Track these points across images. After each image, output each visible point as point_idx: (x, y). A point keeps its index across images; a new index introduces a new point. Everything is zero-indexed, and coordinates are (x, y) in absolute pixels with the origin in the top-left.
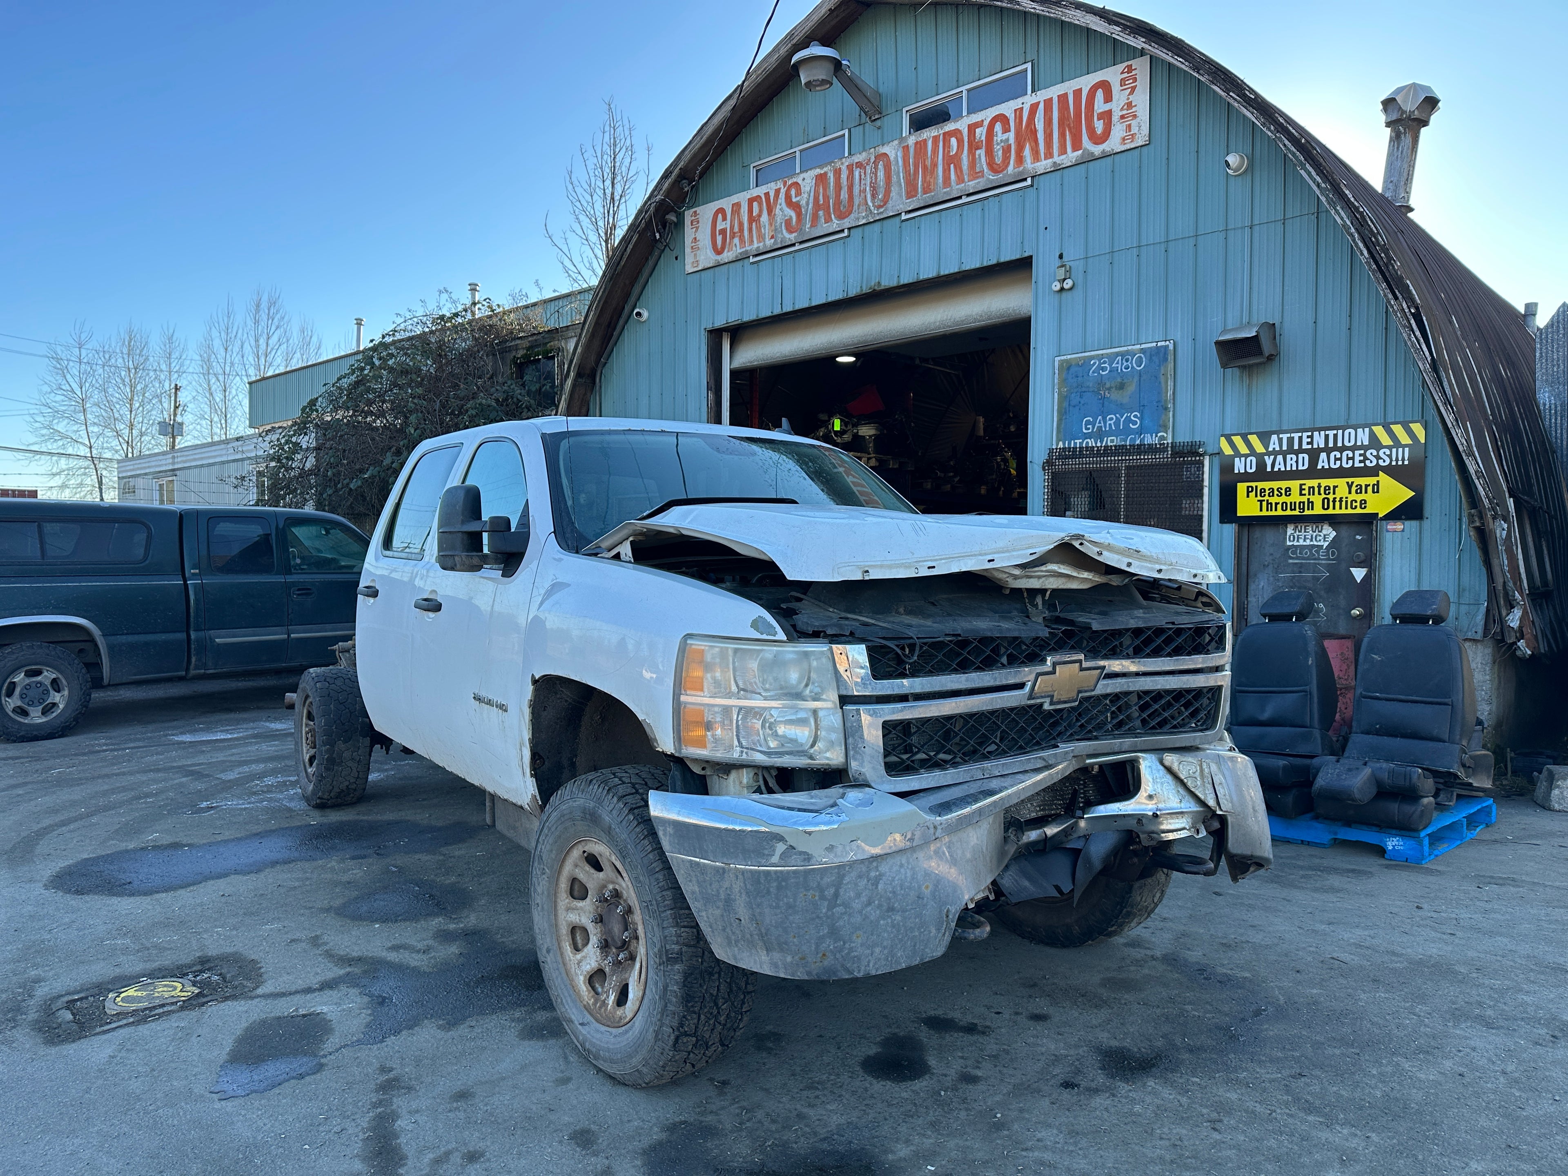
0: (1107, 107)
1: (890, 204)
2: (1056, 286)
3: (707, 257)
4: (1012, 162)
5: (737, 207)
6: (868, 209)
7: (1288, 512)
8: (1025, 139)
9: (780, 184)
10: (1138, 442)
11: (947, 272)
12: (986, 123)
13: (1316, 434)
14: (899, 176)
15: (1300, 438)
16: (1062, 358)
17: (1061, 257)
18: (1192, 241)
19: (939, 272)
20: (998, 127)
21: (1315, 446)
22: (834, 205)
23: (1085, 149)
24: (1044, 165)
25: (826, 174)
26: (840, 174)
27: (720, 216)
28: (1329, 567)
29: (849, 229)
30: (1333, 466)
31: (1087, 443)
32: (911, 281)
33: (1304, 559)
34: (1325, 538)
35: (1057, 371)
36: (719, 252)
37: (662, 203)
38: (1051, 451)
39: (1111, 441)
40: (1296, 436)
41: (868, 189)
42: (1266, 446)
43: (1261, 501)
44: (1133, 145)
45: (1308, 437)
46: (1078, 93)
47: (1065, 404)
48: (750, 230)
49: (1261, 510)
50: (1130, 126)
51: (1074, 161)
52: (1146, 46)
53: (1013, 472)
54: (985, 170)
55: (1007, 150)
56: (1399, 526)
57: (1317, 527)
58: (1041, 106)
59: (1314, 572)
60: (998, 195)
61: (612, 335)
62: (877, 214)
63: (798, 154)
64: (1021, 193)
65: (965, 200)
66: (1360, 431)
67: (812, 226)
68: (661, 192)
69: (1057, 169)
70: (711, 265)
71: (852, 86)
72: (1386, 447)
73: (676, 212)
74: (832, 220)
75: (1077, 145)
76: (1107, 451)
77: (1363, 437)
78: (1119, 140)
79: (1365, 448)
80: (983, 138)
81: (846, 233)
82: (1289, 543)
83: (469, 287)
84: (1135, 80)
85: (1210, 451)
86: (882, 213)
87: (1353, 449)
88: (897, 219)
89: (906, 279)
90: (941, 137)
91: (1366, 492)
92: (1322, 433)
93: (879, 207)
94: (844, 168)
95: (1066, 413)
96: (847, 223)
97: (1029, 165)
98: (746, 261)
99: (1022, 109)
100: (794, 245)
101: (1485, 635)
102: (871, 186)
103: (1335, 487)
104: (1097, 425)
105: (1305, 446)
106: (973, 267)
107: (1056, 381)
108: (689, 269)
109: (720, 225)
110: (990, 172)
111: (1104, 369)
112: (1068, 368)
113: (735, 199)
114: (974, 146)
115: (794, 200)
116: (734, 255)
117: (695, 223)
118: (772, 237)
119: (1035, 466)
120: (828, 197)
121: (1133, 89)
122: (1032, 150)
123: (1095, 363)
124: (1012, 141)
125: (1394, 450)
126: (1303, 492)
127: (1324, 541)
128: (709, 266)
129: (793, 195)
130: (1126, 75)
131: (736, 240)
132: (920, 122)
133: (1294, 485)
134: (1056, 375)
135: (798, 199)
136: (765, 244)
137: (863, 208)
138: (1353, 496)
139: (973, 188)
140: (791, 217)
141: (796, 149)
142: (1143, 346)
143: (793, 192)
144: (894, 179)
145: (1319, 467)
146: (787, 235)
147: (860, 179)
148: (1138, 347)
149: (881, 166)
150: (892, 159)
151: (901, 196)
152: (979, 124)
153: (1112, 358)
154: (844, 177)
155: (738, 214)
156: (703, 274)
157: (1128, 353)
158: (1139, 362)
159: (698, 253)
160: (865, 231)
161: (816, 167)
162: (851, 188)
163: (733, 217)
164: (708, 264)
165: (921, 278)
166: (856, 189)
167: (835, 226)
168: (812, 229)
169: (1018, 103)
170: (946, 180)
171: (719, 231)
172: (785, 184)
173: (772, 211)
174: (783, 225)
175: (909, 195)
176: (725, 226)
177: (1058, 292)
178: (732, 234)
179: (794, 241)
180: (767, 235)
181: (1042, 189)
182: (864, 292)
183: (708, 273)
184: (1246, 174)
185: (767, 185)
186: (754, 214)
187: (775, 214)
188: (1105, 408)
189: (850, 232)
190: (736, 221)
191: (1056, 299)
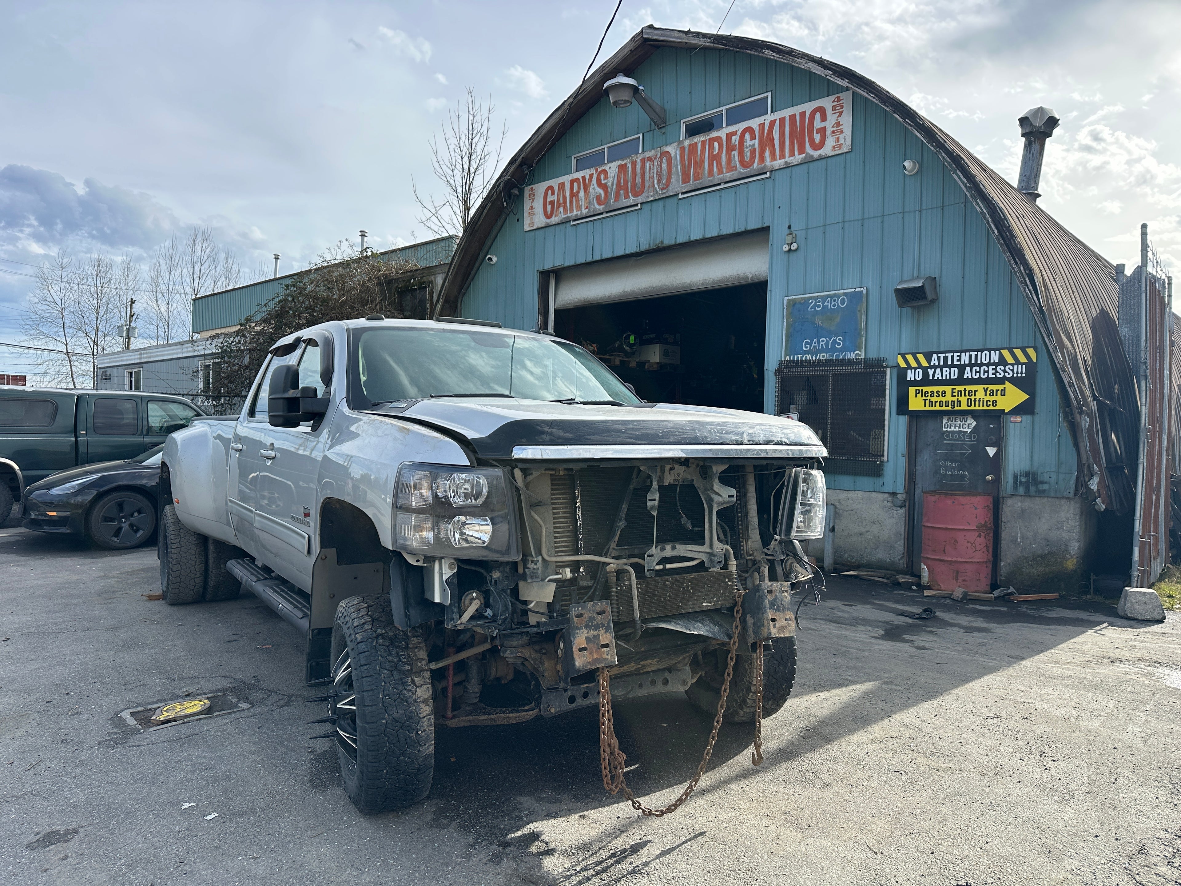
0: (823, 125)
1: (671, 187)
2: (786, 248)
3: (540, 220)
4: (756, 161)
5: (562, 186)
6: (655, 189)
7: (944, 408)
8: (766, 145)
9: (593, 171)
10: (841, 357)
11: (710, 236)
12: (739, 133)
13: (963, 354)
14: (677, 168)
15: (952, 357)
16: (790, 298)
17: (789, 227)
18: (880, 220)
19: (704, 235)
20: (747, 136)
21: (963, 363)
22: (631, 186)
23: (808, 153)
24: (779, 163)
25: (626, 164)
26: (636, 165)
27: (550, 191)
28: (971, 447)
29: (642, 204)
30: (974, 377)
31: (806, 357)
32: (684, 241)
33: (954, 440)
34: (969, 426)
35: (785, 307)
36: (548, 217)
37: (508, 182)
38: (781, 362)
39: (822, 356)
40: (950, 355)
41: (655, 176)
42: (929, 362)
43: (925, 400)
44: (840, 152)
45: (958, 356)
46: (803, 114)
47: (791, 330)
48: (571, 202)
49: (925, 406)
50: (838, 138)
51: (799, 161)
52: (850, 85)
53: (755, 376)
54: (738, 166)
55: (753, 152)
56: (1019, 419)
57: (964, 418)
58: (778, 122)
59: (961, 449)
60: (745, 183)
61: (470, 273)
62: (661, 194)
63: (606, 150)
64: (762, 182)
65: (722, 186)
66: (993, 352)
67: (615, 201)
68: (509, 174)
69: (788, 166)
70: (543, 226)
71: (645, 104)
72: (1010, 364)
73: (518, 187)
74: (629, 197)
75: (802, 151)
76: (820, 363)
77: (995, 357)
78: (831, 148)
79: (996, 365)
80: (737, 143)
81: (639, 207)
82: (944, 429)
83: (360, 234)
84: (842, 107)
85: (891, 364)
86: (665, 193)
87: (988, 365)
88: (675, 199)
89: (680, 240)
90: (707, 141)
91: (996, 395)
92: (967, 354)
93: (662, 189)
94: (638, 161)
95: (791, 336)
96: (640, 199)
97: (768, 162)
98: (568, 224)
99: (764, 124)
100: (602, 213)
101: (1075, 494)
102: (657, 174)
103: (976, 391)
104: (813, 345)
105: (955, 363)
106: (728, 232)
107: (785, 314)
108: (527, 228)
109: (550, 198)
110: (741, 167)
111: (819, 306)
112: (794, 305)
113: (561, 180)
114: (730, 148)
115: (603, 182)
116: (560, 219)
117: (532, 196)
118: (587, 208)
119: (770, 373)
120: (627, 181)
121: (841, 113)
122: (771, 152)
123: (812, 302)
124: (757, 146)
125: (1016, 367)
126: (954, 394)
127: (968, 428)
129: (602, 179)
130: (836, 103)
131: (561, 209)
132: (693, 130)
133: (948, 389)
134: (785, 310)
135: (606, 181)
136: (581, 213)
137: (651, 189)
138: (988, 398)
139: (730, 177)
140: (600, 194)
141: (605, 146)
142: (846, 291)
143: (602, 176)
144: (674, 170)
145: (965, 377)
146: (597, 207)
147: (650, 169)
148: (842, 291)
149: (664, 160)
150: (673, 155)
151: (678, 182)
152: (734, 133)
153: (824, 298)
154: (638, 167)
155: (563, 191)
156: (537, 232)
157: (835, 295)
158: (843, 302)
159: (534, 217)
160: (654, 204)
161: (618, 160)
162: (643, 175)
163: (559, 193)
164: (540, 225)
165: (692, 239)
166: (647, 176)
167: (631, 201)
168: (615, 203)
169: (761, 119)
170: (711, 172)
171: (549, 202)
172: (597, 171)
173: (587, 189)
174: (595, 199)
175: (684, 182)
176: (553, 198)
177: (787, 252)
178: (558, 204)
179: (602, 211)
180: (583, 206)
181: (777, 180)
182: (651, 248)
183: (540, 231)
184: (917, 174)
185: (584, 171)
186: (574, 191)
187: (589, 192)
188: (819, 333)
189: (643, 206)
190: (562, 195)
191: (785, 257)
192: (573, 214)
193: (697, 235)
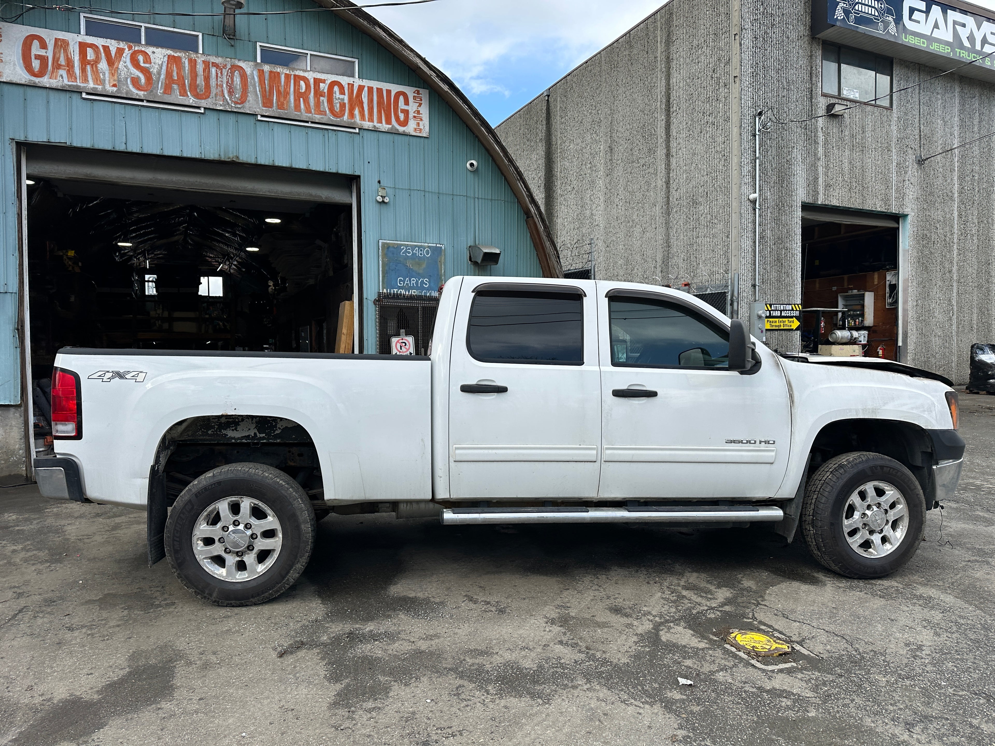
0: (406, 107)
1: (247, 105)
2: (379, 199)
3: (16, 73)
4: (346, 114)
5: (63, 43)
6: (224, 99)
8: (355, 104)
9: (122, 45)
10: (427, 295)
11: (297, 167)
12: (328, 82)
14: (255, 88)
16: (384, 241)
17: (379, 182)
18: (451, 197)
19: (292, 166)
20: (336, 89)
22: (190, 85)
23: (393, 126)
24: (367, 124)
25: (179, 58)
26: (195, 64)
27: (37, 42)
29: (205, 108)
31: (401, 292)
35: (380, 248)
36: (34, 74)
38: (378, 294)
39: (413, 292)
41: (225, 86)
44: (420, 135)
46: (389, 92)
47: (387, 268)
48: (83, 70)
50: (419, 123)
51: (387, 129)
54: (328, 112)
55: (343, 105)
58: (366, 89)
60: (335, 130)
62: (233, 107)
63: (142, 29)
64: (350, 135)
67: (164, 93)
69: (375, 131)
70: (23, 82)
74: (188, 96)
75: (388, 122)
76: (412, 297)
78: (413, 129)
80: (326, 91)
81: (202, 111)
84: (421, 100)
86: (239, 108)
88: (252, 119)
89: (262, 161)
90: (292, 77)
93: (235, 103)
94: (199, 61)
95: (387, 273)
96: (204, 103)
97: (357, 120)
98: (75, 96)
99: (353, 85)
100: (142, 100)
102: (227, 85)
104: (406, 282)
106: (318, 169)
107: (380, 254)
109: (36, 50)
110: (330, 114)
111: (409, 253)
112: (388, 248)
113: (61, 35)
114: (318, 93)
116: (60, 84)
119: (369, 302)
120: (183, 77)
121: (420, 105)
122: (360, 112)
123: (403, 249)
124: (346, 101)
128: (19, 82)
129: (141, 61)
130: (416, 95)
131: (63, 72)
132: (273, 58)
134: (380, 251)
135: (147, 65)
136: (102, 88)
137: (220, 98)
139: (319, 119)
140: (138, 78)
141: (141, 24)
142: (430, 245)
143: (141, 58)
144: (251, 89)
146: (133, 90)
147: (217, 76)
148: (427, 244)
149: (237, 74)
150: (248, 73)
151: (258, 103)
152: (324, 81)
153: (414, 247)
154: (200, 68)
155: (66, 51)
156: (6, 87)
157: (421, 246)
158: (428, 253)
159: (1, 65)
160: (222, 116)
161: (168, 48)
162: (207, 79)
163: (57, 50)
164: (16, 80)
165: (277, 164)
166: (213, 82)
167: (191, 101)
168: (166, 95)
169: (350, 80)
170: (297, 107)
171: (35, 55)
172: (130, 48)
173: (113, 64)
174: (129, 80)
175: (264, 105)
176: (44, 54)
177: (380, 203)
178: (55, 64)
179: (142, 98)
180: (107, 82)
181: (365, 137)
182: (223, 159)
183: (14, 87)
184: (475, 172)
185: (105, 40)
186: (88, 58)
187: (117, 68)
188: (410, 274)
189: (207, 112)
190: (62, 55)
191: (378, 205)
192: (85, 85)
193: (282, 161)
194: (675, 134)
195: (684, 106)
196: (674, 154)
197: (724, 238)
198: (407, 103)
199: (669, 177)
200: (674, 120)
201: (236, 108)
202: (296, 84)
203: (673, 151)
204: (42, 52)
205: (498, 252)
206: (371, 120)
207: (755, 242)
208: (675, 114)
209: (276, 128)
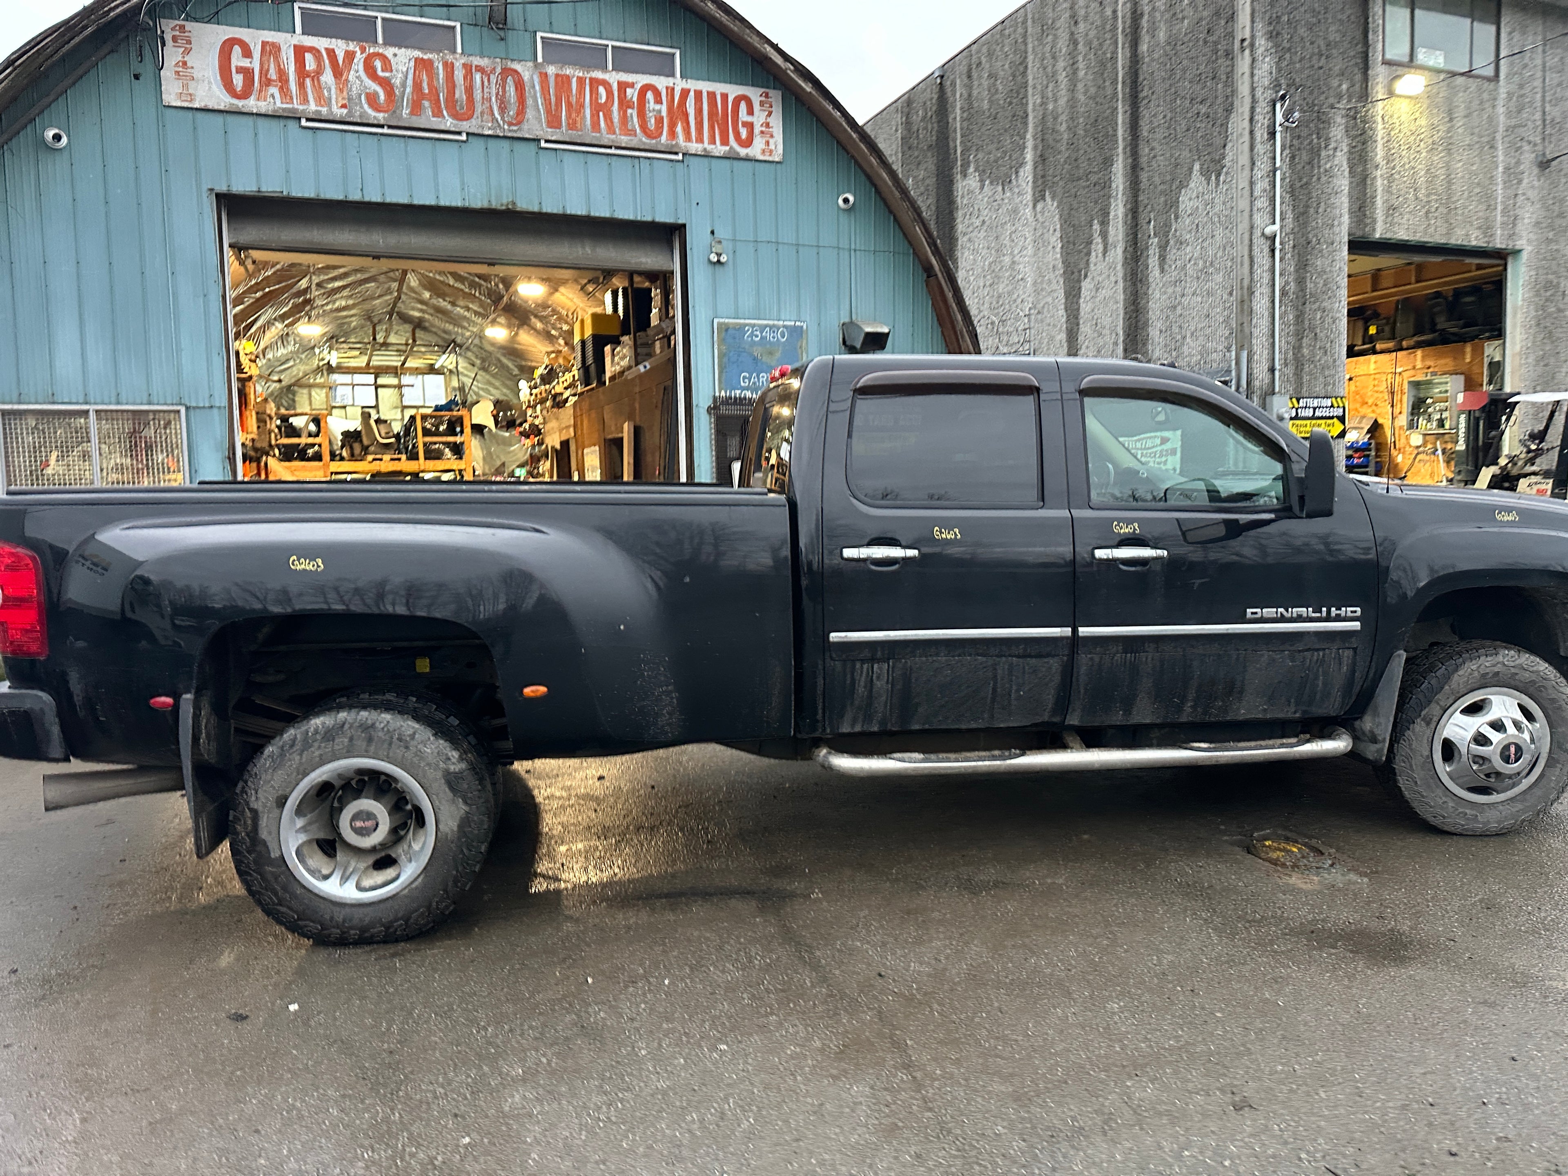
0: (749, 119)
1: (525, 126)
2: (713, 258)
3: (212, 95)
4: (665, 132)
5: (273, 48)
6: (494, 119)
8: (677, 117)
9: (352, 46)
11: (597, 214)
12: (638, 86)
14: (536, 101)
16: (720, 320)
17: (712, 232)
18: (815, 250)
19: (590, 213)
20: (650, 95)
22: (447, 101)
23: (731, 148)
24: (694, 147)
25: (430, 62)
26: (453, 70)
27: (239, 48)
29: (467, 134)
31: (745, 394)
32: (556, 213)
35: (715, 331)
36: (237, 96)
38: (715, 398)
41: (494, 99)
44: (771, 159)
46: (726, 96)
47: (725, 360)
48: (301, 85)
50: (768, 141)
51: (722, 153)
54: (638, 131)
55: (659, 120)
58: (692, 94)
60: (649, 158)
62: (507, 130)
63: (378, 21)
64: (671, 164)
65: (613, 151)
67: (412, 113)
69: (707, 156)
70: (222, 107)
74: (444, 117)
75: (725, 141)
78: (759, 151)
80: (635, 99)
81: (464, 137)
84: (771, 106)
86: (515, 131)
88: (532, 146)
89: (548, 210)
90: (587, 81)
93: (509, 123)
94: (458, 64)
95: (725, 367)
96: (465, 126)
97: (680, 141)
98: (292, 125)
99: (673, 89)
100: (382, 126)
102: (497, 98)
104: (751, 380)
106: (626, 218)
107: (716, 339)
108: (171, 99)
109: (237, 59)
110: (642, 134)
111: (757, 336)
112: (727, 330)
113: (270, 36)
114: (625, 104)
116: (271, 108)
117: (186, 42)
119: (702, 409)
120: (436, 89)
121: (770, 114)
122: (684, 129)
123: (748, 330)
124: (664, 113)
128: (216, 107)
129: (379, 68)
130: (763, 99)
131: (274, 90)
134: (715, 334)
135: (387, 74)
136: (328, 111)
137: (488, 117)
139: (625, 143)
140: (376, 94)
141: (376, 14)
142: (786, 323)
143: (378, 64)
144: (530, 102)
146: (370, 111)
147: (483, 85)
148: (781, 323)
149: (510, 81)
150: (525, 79)
151: (540, 121)
152: (632, 85)
153: (763, 328)
154: (459, 75)
155: (277, 60)
156: (199, 115)
157: (774, 326)
158: (783, 335)
159: (192, 84)
160: (492, 143)
161: (414, 47)
162: (469, 90)
163: (265, 58)
164: (211, 105)
165: (568, 212)
166: (478, 95)
167: (448, 124)
168: (414, 118)
169: (669, 82)
170: (596, 125)
171: (237, 68)
172: (363, 50)
173: (341, 75)
174: (363, 97)
175: (550, 125)
176: (249, 65)
177: (714, 263)
178: (263, 79)
179: (382, 122)
180: (333, 102)
181: (691, 167)
182: (493, 207)
183: (211, 116)
184: (851, 210)
185: (329, 40)
186: (307, 68)
187: (347, 80)
188: (757, 366)
189: (470, 138)
190: (272, 66)
191: (710, 268)
192: (305, 107)
193: (577, 208)
194: (1146, 134)
195: (1159, 89)
196: (1144, 165)
197: (1225, 296)
198: (750, 112)
199: (1136, 201)
200: (1145, 114)
201: (510, 131)
202: (594, 92)
203: (1143, 160)
204: (245, 63)
205: (886, 330)
206: (700, 140)
207: (1273, 302)
208: (1146, 101)
209: (568, 158)
